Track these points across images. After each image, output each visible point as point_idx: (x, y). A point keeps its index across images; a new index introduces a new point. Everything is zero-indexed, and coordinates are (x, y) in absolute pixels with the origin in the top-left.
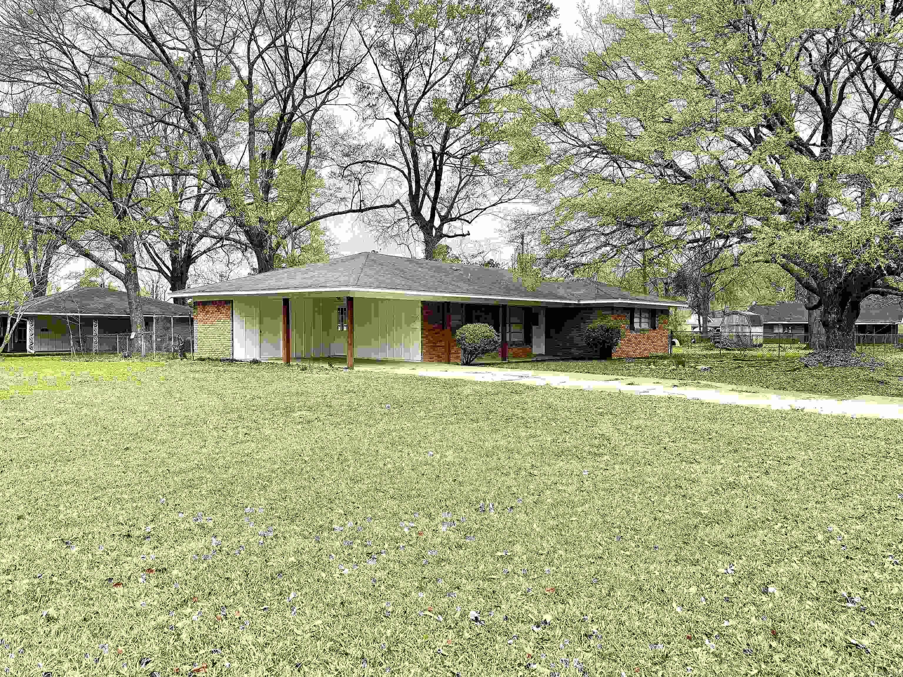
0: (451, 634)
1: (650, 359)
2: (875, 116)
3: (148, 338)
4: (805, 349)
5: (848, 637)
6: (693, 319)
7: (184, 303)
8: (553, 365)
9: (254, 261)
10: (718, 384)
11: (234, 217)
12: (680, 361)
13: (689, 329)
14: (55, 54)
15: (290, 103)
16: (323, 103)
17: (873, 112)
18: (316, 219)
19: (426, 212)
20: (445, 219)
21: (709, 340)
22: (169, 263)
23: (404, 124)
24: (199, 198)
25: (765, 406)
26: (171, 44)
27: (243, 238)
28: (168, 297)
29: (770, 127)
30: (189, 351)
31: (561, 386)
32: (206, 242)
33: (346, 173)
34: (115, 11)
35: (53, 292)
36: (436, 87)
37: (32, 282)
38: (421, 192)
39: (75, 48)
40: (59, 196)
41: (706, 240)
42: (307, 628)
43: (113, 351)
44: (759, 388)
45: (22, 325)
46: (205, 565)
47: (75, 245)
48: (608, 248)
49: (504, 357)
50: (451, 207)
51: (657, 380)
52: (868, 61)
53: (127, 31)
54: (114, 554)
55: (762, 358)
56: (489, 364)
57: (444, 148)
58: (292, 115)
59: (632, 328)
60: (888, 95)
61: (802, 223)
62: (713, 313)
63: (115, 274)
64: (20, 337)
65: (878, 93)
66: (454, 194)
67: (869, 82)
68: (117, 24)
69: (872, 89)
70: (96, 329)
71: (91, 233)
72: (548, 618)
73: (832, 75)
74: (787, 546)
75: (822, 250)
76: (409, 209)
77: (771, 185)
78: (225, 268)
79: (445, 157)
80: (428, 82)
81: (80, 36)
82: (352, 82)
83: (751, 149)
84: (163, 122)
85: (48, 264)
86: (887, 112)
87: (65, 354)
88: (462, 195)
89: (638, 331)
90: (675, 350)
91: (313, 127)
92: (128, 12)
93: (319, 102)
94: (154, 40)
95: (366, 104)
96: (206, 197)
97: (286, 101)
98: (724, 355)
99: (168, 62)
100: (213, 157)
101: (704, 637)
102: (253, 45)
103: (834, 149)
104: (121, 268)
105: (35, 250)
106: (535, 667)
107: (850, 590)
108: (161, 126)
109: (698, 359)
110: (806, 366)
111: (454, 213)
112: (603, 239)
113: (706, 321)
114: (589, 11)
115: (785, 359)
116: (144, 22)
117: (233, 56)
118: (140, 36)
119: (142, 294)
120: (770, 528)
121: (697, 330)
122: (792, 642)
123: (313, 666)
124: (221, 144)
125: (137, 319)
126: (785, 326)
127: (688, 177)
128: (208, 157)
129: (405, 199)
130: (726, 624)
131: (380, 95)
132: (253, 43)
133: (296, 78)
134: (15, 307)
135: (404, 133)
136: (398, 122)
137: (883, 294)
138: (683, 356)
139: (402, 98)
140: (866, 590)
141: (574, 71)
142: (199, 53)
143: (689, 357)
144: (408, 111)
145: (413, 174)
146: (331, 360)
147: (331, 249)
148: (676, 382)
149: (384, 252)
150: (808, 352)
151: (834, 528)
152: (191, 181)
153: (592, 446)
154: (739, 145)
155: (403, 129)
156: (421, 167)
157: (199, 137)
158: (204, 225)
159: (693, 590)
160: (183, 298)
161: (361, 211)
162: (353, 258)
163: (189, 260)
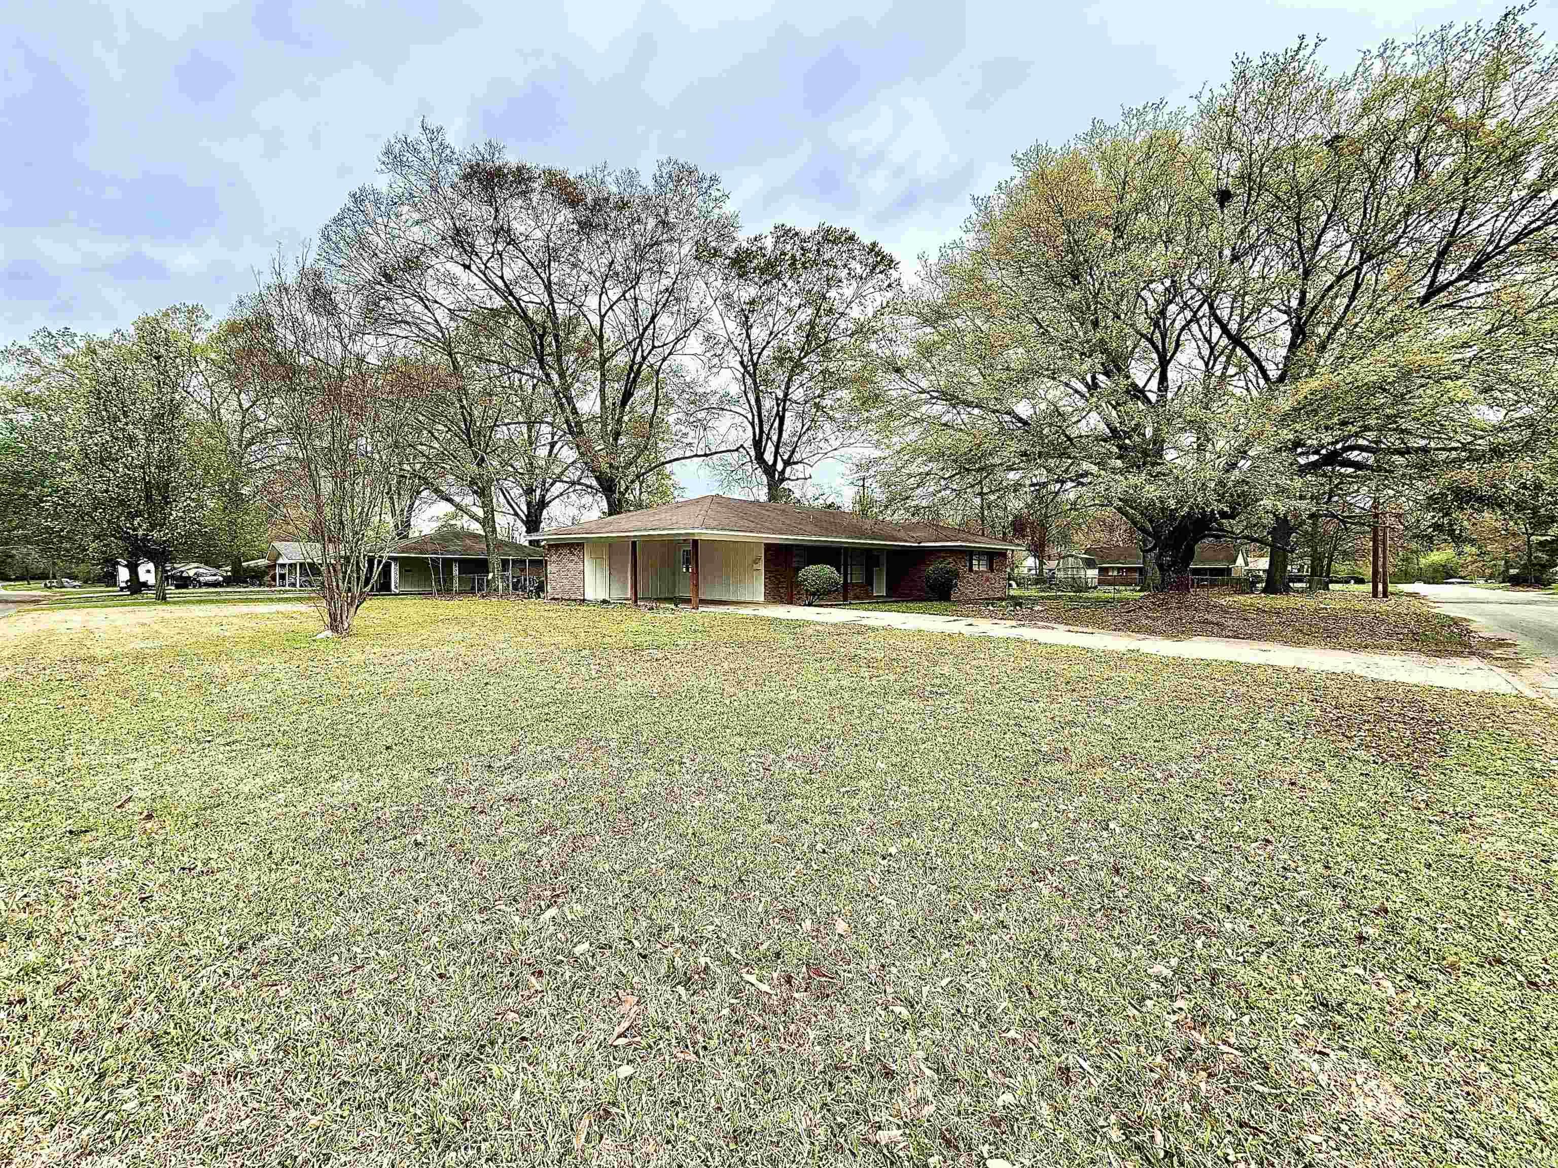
0: (800, 866)
1: (990, 601)
2: (1211, 363)
3: (504, 579)
4: (1140, 591)
5: (1191, 875)
6: (1031, 562)
7: (539, 546)
8: (894, 606)
9: (604, 505)
10: (1055, 626)
11: (586, 463)
12: (1017, 602)
13: (1026, 570)
14: (419, 308)
15: (639, 353)
16: (670, 354)
17: (1209, 359)
18: (663, 463)
19: (769, 457)
20: (787, 463)
21: (1044, 582)
22: (525, 508)
23: (748, 372)
24: (552, 445)
25: (1102, 648)
26: (526, 298)
27: (595, 483)
28: (523, 539)
29: (1107, 374)
30: (543, 591)
31: (903, 627)
32: (559, 487)
33: (692, 420)
34: (473, 268)
35: (417, 534)
36: (780, 336)
37: (396, 526)
38: (765, 436)
39: (436, 302)
40: (422, 444)
41: (1044, 485)
42: (661, 857)
43: (472, 591)
44: (1096, 630)
45: (387, 566)
46: (563, 795)
47: (437, 491)
48: (948, 492)
49: (845, 599)
50: (793, 452)
51: (996, 621)
52: (1206, 306)
53: (485, 286)
54: (476, 784)
55: (1097, 600)
56: (831, 606)
57: (786, 395)
58: (641, 365)
59: (971, 570)
60: (1225, 341)
61: (1138, 467)
62: (1049, 556)
63: (474, 517)
64: (385, 578)
65: (1214, 340)
66: (796, 439)
67: (1205, 329)
68: (476, 280)
69: (1208, 335)
70: (456, 572)
71: (451, 478)
72: (893, 850)
73: (1168, 323)
74: (1126, 784)
75: (1158, 493)
76: (753, 453)
77: (1108, 431)
78: (576, 512)
79: (788, 403)
80: (771, 333)
81: (442, 291)
82: (698, 332)
83: (1088, 395)
84: (520, 372)
85: (411, 507)
86: (1223, 359)
87: (427, 594)
88: (804, 438)
89: (976, 572)
90: (1012, 593)
91: (661, 376)
92: (486, 267)
93: (667, 352)
94: (511, 294)
95: (712, 353)
96: (559, 445)
97: (635, 351)
98: (1060, 596)
99: (524, 316)
100: (566, 405)
101: (1047, 872)
102: (604, 297)
103: (1170, 395)
104: (480, 513)
105: (399, 494)
106: (881, 898)
107: (1190, 827)
108: (517, 375)
109: (1035, 601)
110: (1141, 607)
111: (797, 457)
112: (943, 482)
113: (1042, 563)
114: (929, 262)
115: (1120, 600)
116: (502, 278)
117: (585, 309)
118: (496, 289)
119: (499, 537)
120: (1111, 767)
121: (1033, 572)
122: (1134, 878)
123: (668, 894)
124: (573, 394)
125: (495, 561)
126: (1119, 569)
127: (1025, 423)
128: (561, 405)
129: (749, 444)
130: (1068, 859)
131: (726, 345)
132: (604, 296)
133: (645, 329)
134: (382, 549)
135: (749, 381)
136: (742, 370)
137: (1217, 537)
138: (1021, 597)
139: (746, 347)
140: (1207, 828)
141: (914, 320)
142: (553, 307)
143: (1028, 598)
144: (752, 360)
145: (756, 421)
146: (677, 601)
147: (676, 493)
148: (1014, 623)
149: (728, 495)
150: (1142, 594)
151: (1174, 768)
152: (545, 429)
153: (933, 686)
154: (1076, 391)
155: (747, 376)
156: (764, 413)
157: (554, 387)
158: (558, 471)
159: (1035, 825)
160: (538, 541)
161: (706, 455)
162: (697, 501)
163: (543, 504)
